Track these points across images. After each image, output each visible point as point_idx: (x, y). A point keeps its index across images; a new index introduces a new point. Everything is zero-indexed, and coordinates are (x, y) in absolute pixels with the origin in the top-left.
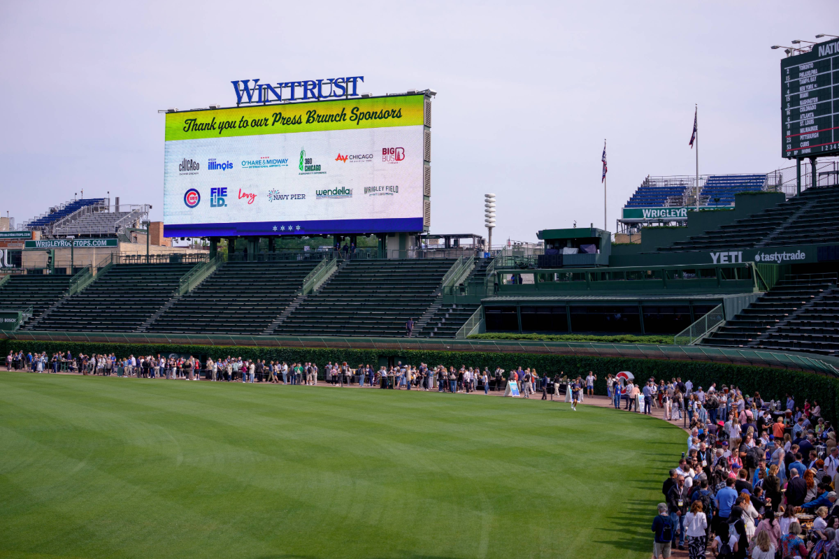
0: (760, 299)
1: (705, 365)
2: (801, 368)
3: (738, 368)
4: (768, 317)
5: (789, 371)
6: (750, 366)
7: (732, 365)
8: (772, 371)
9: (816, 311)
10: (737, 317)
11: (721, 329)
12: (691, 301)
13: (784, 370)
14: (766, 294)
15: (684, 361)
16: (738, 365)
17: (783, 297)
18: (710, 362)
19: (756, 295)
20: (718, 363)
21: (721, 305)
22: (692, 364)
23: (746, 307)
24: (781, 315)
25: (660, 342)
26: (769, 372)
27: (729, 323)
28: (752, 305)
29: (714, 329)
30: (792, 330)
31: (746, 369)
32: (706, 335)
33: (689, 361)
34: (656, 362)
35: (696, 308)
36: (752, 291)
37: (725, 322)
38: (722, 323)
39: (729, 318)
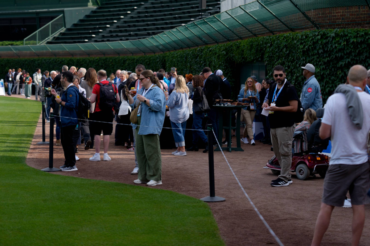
0: (94, 12)
1: (50, 60)
2: (132, 53)
3: (78, 60)
4: (101, 24)
5: (121, 57)
6: (88, 57)
7: (73, 58)
8: (106, 59)
9: (139, 17)
10: (75, 25)
11: (61, 34)
12: (37, 13)
13: (118, 56)
14: (98, 8)
15: (32, 58)
16: (78, 58)
17: (111, 9)
18: (53, 58)
19: (89, 9)
20: (61, 57)
21: (61, 15)
22: (38, 60)
23: (82, 17)
24: (111, 21)
25: (12, 45)
26: (104, 60)
27: (68, 30)
28: (87, 16)
29: (56, 34)
30: (121, 31)
31: (84, 60)
32: (50, 38)
33: (36, 58)
34: (8, 60)
35: (40, 19)
36: (87, 6)
37: (65, 29)
38: (63, 30)
39: (69, 26)
